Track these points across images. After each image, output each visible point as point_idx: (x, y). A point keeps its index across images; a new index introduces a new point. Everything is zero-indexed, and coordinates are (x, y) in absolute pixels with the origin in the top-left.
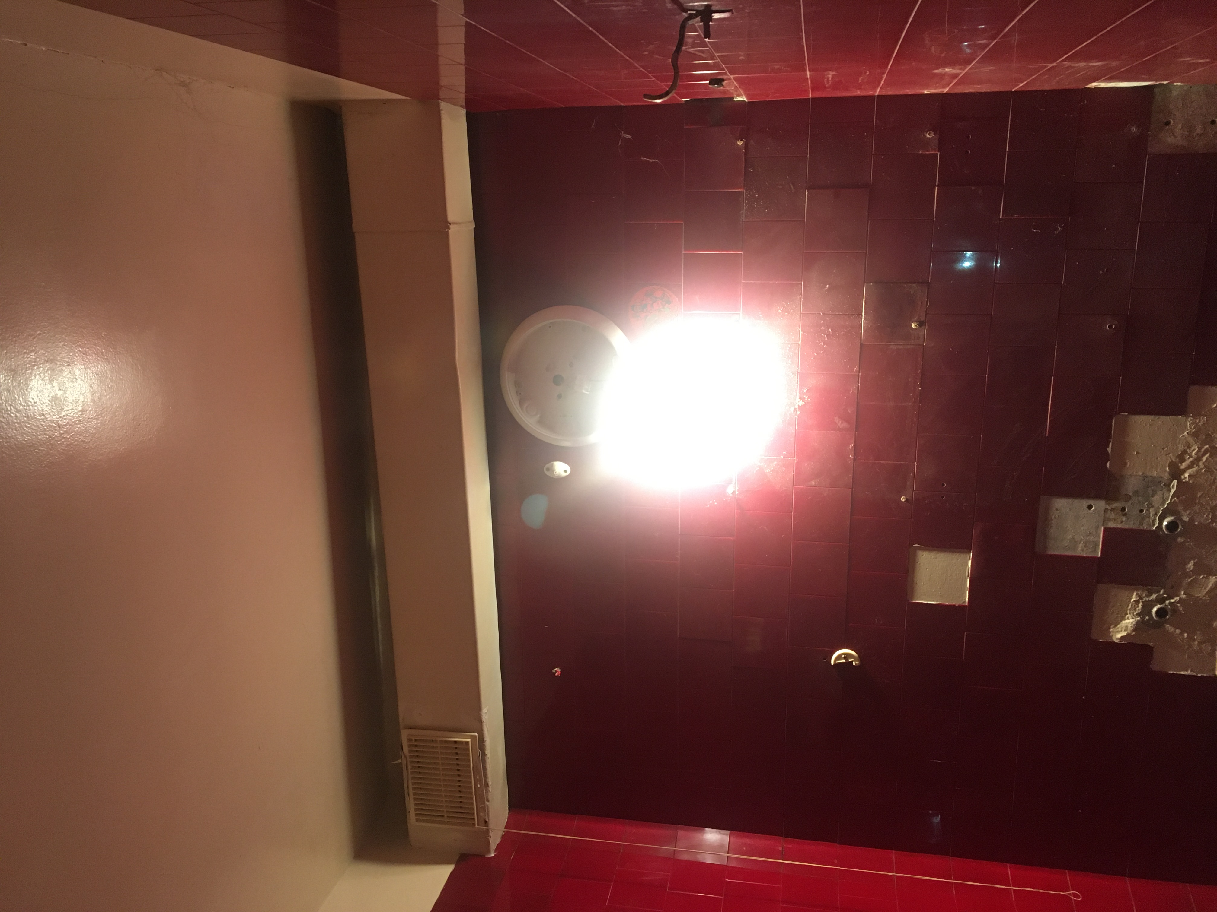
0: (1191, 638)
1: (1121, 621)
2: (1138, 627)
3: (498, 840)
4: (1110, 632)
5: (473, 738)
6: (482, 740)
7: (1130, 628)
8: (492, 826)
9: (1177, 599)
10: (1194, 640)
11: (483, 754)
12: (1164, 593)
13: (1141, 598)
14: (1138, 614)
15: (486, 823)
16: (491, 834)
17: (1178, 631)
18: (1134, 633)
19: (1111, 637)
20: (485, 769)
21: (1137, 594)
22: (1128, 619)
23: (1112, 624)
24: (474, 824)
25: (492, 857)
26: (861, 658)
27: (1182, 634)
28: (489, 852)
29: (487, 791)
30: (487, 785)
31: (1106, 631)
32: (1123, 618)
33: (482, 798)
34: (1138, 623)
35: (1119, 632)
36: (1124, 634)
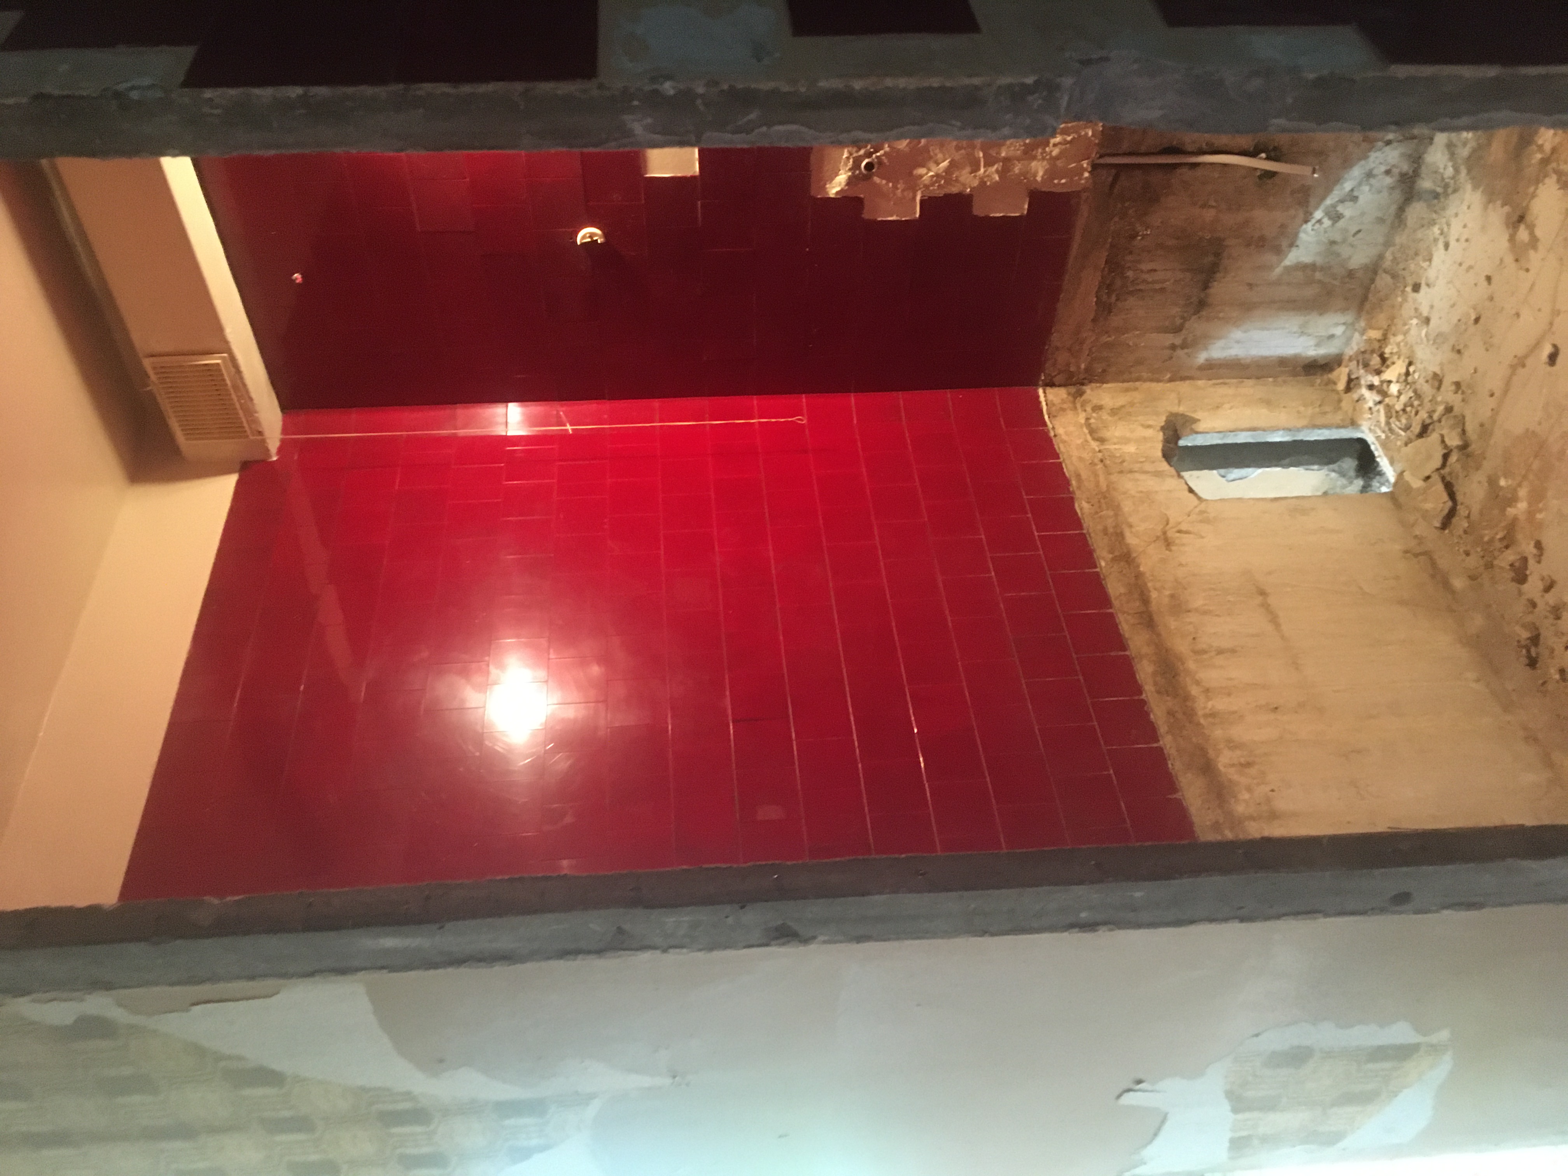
0: (895, 187)
1: (836, 176)
2: (850, 182)
3: (277, 444)
4: (826, 188)
5: (223, 358)
6: (233, 359)
7: (843, 184)
8: (267, 434)
9: (882, 152)
10: (898, 189)
11: (238, 371)
12: (871, 148)
13: (851, 154)
14: (850, 170)
15: (260, 433)
16: (268, 441)
17: (884, 182)
18: (847, 187)
19: (827, 193)
20: (244, 385)
21: (848, 151)
22: (841, 174)
23: (827, 181)
24: (247, 436)
25: (274, 461)
26: (605, 235)
27: (887, 184)
28: (270, 457)
29: (253, 405)
30: (251, 399)
31: (823, 188)
32: (837, 175)
33: (250, 412)
34: (850, 178)
35: (834, 187)
36: (838, 189)
